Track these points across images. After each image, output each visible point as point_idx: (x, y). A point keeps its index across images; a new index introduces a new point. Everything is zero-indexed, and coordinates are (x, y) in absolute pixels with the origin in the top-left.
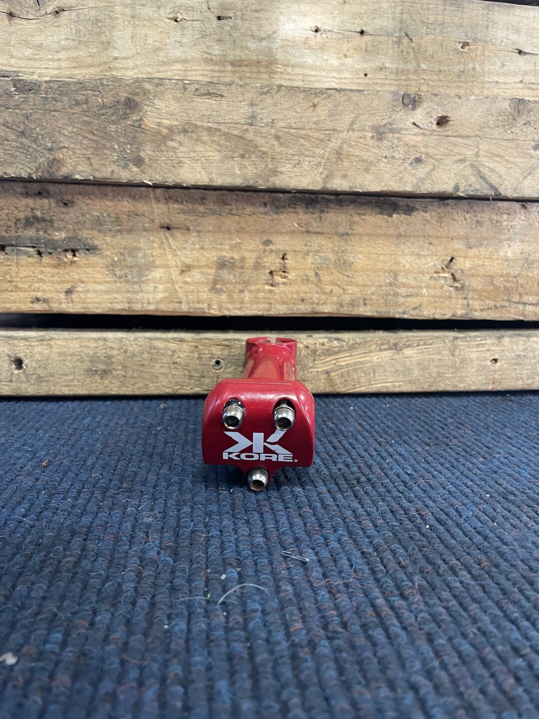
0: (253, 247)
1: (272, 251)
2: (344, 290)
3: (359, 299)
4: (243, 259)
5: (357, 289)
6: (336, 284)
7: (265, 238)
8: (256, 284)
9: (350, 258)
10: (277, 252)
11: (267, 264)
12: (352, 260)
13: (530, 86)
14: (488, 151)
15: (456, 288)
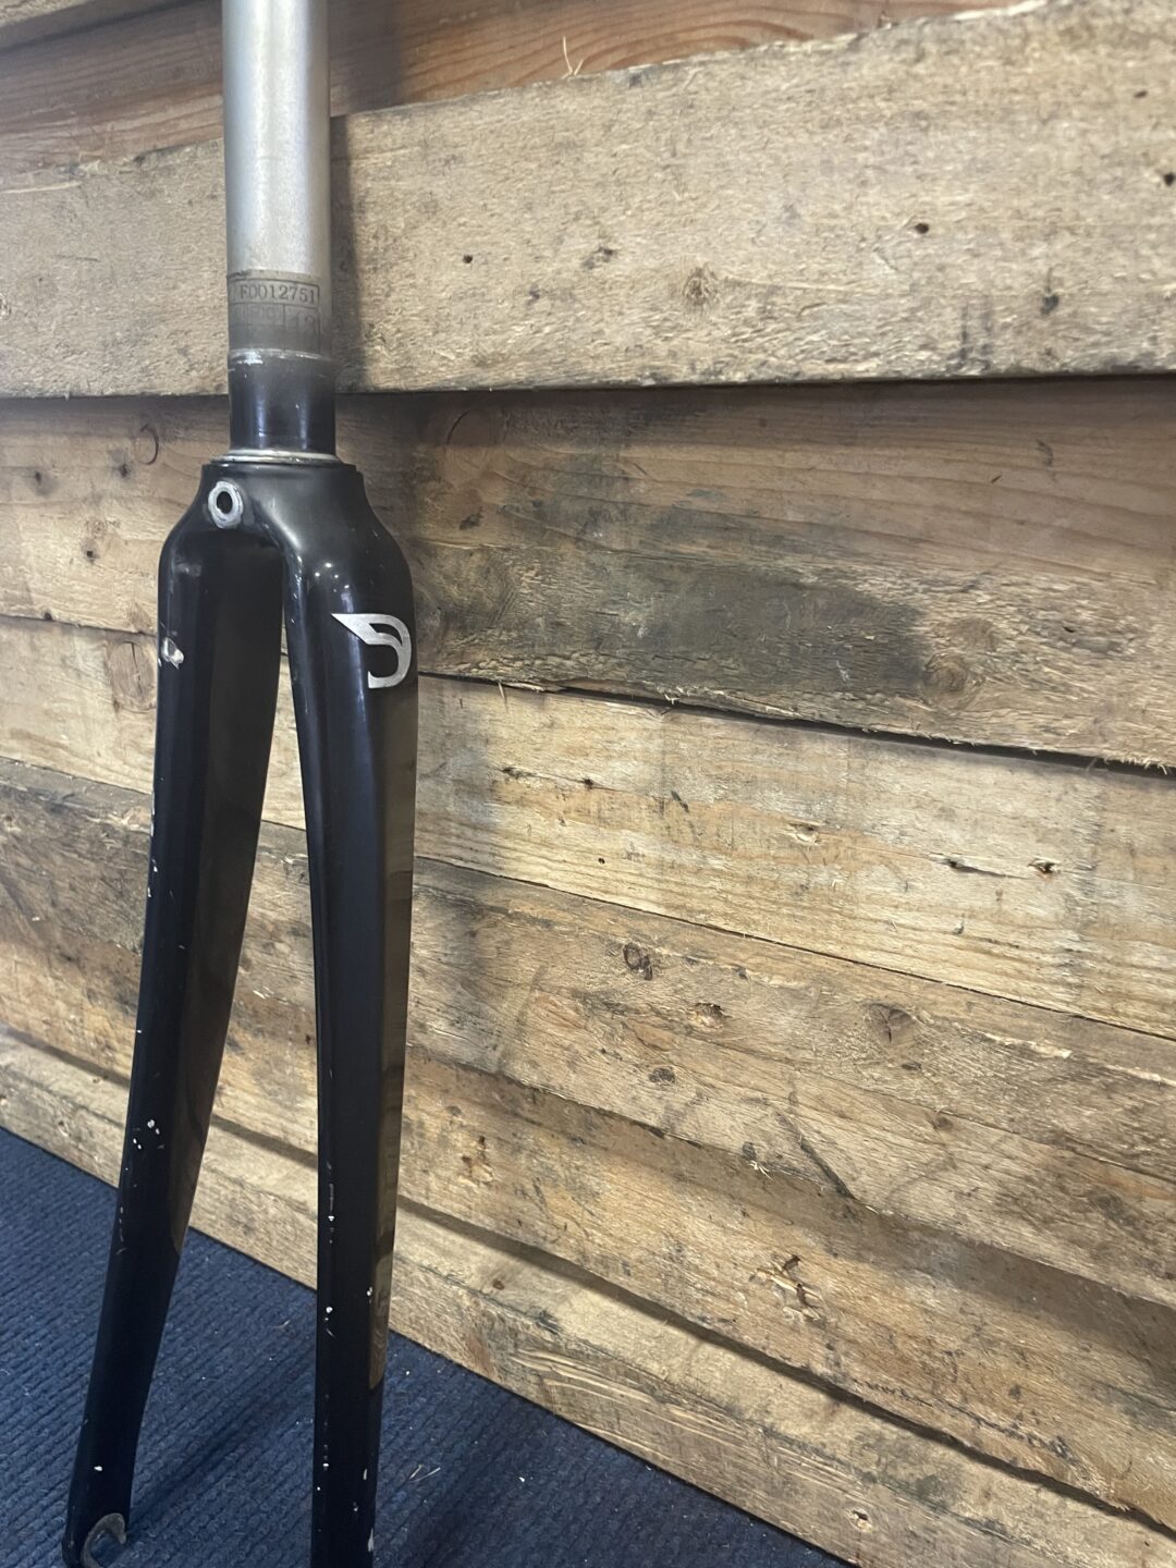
0: (433, 1109)
1: (462, 1126)
2: (587, 1235)
3: (615, 1259)
4: (421, 1124)
5: (610, 1242)
6: (573, 1219)
7: (450, 1103)
8: (447, 1169)
9: (592, 1182)
10: (471, 1130)
11: (459, 1145)
12: (596, 1188)
13: (986, 947)
14: (820, 1099)
15: (809, 1319)
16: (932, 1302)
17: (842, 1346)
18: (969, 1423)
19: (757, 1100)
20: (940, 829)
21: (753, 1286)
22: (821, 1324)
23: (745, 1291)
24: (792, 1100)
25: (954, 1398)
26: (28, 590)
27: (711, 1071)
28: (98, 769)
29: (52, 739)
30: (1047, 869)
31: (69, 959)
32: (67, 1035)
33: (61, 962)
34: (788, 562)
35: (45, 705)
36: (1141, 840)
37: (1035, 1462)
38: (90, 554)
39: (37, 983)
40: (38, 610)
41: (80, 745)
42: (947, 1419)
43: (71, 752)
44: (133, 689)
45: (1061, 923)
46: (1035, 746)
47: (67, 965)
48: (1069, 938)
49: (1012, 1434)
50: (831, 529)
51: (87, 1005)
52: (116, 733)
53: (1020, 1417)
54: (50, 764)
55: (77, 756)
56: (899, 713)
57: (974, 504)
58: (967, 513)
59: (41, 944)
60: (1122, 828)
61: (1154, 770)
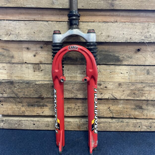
0: (74, 105)
4: (72, 107)
7: (76, 104)
8: (74, 111)
10: (78, 106)
11: (76, 108)
13: (123, 79)
14: (114, 92)
15: (111, 112)
16: (120, 107)
17: (113, 113)
18: (123, 115)
19: (109, 94)
20: (120, 71)
21: (106, 111)
22: (112, 112)
23: (105, 112)
24: (112, 93)
25: (122, 114)
26: (23, 60)
27: (105, 92)
28: (30, 79)
29: (22, 76)
30: (127, 72)
31: (20, 102)
32: (17, 113)
33: (18, 103)
34: (110, 54)
35: (22, 72)
36: (133, 70)
37: (128, 117)
38: (35, 56)
39: (12, 107)
40: (24, 62)
41: (27, 76)
42: (121, 116)
43: (25, 77)
44: (37, 69)
45: (128, 76)
46: (127, 64)
47: (19, 103)
48: (129, 77)
49: (126, 115)
50: (113, 51)
51: (22, 107)
52: (34, 74)
53: (127, 113)
54: (21, 79)
55: (26, 77)
56: (118, 63)
57: (123, 49)
58: (122, 50)
59: (15, 102)
60: (132, 69)
61: (134, 65)
